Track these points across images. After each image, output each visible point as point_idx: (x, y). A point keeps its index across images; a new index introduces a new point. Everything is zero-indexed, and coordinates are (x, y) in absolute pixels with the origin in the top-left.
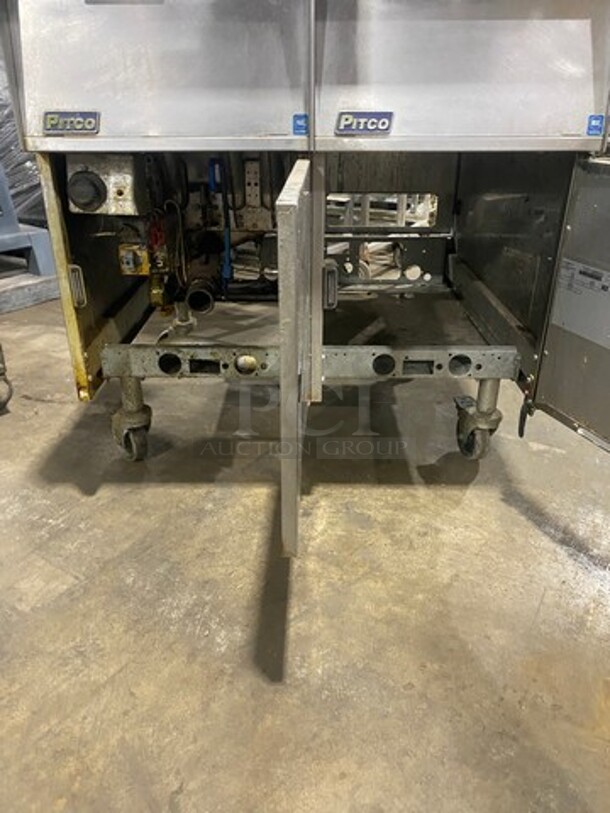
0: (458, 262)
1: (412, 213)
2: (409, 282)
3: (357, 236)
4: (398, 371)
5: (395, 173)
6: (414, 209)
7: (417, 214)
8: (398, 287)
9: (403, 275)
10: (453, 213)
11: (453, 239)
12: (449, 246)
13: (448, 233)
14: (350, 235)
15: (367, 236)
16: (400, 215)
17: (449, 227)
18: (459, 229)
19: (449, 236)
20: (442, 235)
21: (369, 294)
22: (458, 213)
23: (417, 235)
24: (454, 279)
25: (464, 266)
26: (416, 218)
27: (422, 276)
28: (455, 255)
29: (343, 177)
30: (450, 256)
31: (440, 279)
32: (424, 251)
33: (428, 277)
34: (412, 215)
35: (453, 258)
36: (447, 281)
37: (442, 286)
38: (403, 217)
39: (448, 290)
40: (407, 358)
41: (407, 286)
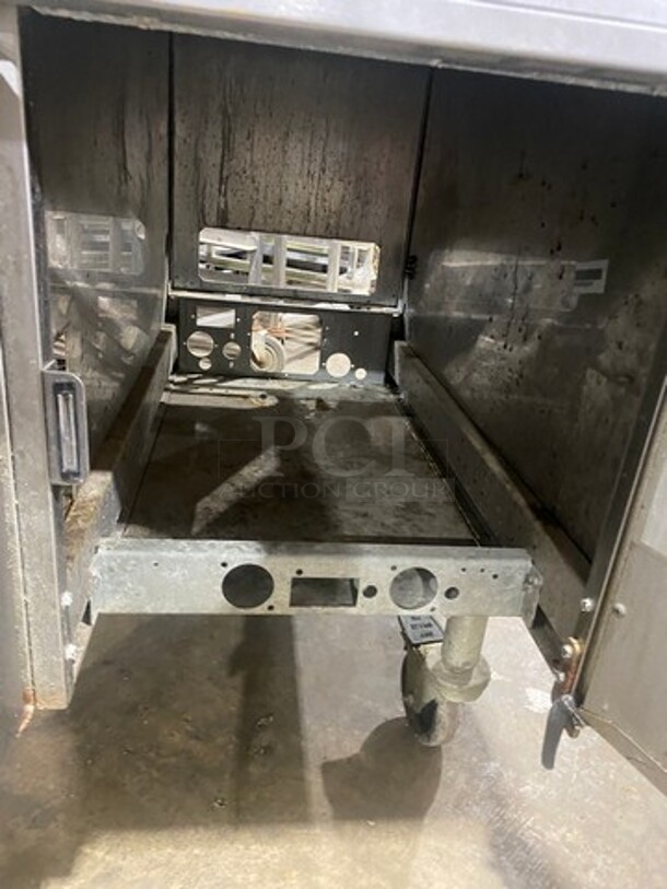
0: (409, 354)
1: (349, 278)
2: (332, 380)
3: (248, 300)
4: (280, 600)
5: (312, 204)
6: (351, 273)
7: (353, 280)
8: (313, 387)
9: (322, 368)
10: (404, 275)
11: (401, 316)
12: (396, 328)
13: (395, 307)
14: (238, 298)
15: (281, 303)
16: (330, 280)
17: (397, 297)
18: (413, 302)
19: (396, 312)
20: (384, 310)
21: (263, 397)
22: (411, 277)
23: (346, 307)
24: (402, 381)
25: (416, 361)
26: (353, 285)
27: (353, 370)
28: (404, 344)
29: (226, 203)
30: (397, 344)
31: (380, 378)
32: (356, 333)
33: (361, 373)
34: (348, 281)
35: (402, 347)
36: (389, 382)
37: (383, 389)
38: (334, 283)
39: (392, 397)
40: (300, 572)
41: (328, 386)
